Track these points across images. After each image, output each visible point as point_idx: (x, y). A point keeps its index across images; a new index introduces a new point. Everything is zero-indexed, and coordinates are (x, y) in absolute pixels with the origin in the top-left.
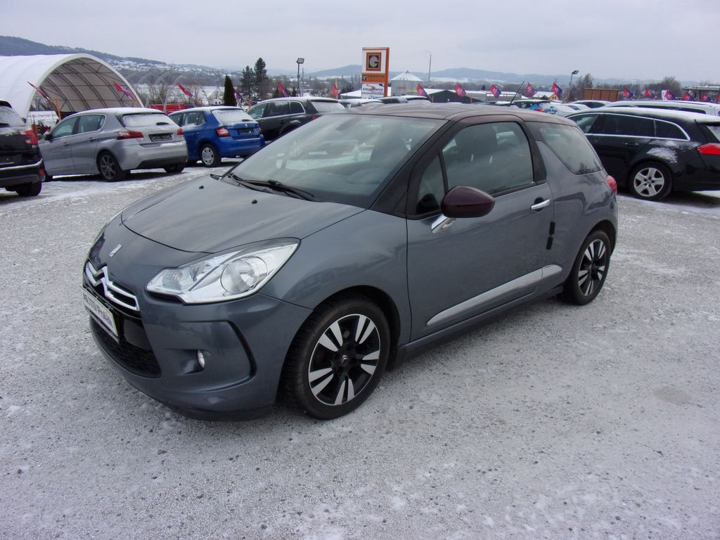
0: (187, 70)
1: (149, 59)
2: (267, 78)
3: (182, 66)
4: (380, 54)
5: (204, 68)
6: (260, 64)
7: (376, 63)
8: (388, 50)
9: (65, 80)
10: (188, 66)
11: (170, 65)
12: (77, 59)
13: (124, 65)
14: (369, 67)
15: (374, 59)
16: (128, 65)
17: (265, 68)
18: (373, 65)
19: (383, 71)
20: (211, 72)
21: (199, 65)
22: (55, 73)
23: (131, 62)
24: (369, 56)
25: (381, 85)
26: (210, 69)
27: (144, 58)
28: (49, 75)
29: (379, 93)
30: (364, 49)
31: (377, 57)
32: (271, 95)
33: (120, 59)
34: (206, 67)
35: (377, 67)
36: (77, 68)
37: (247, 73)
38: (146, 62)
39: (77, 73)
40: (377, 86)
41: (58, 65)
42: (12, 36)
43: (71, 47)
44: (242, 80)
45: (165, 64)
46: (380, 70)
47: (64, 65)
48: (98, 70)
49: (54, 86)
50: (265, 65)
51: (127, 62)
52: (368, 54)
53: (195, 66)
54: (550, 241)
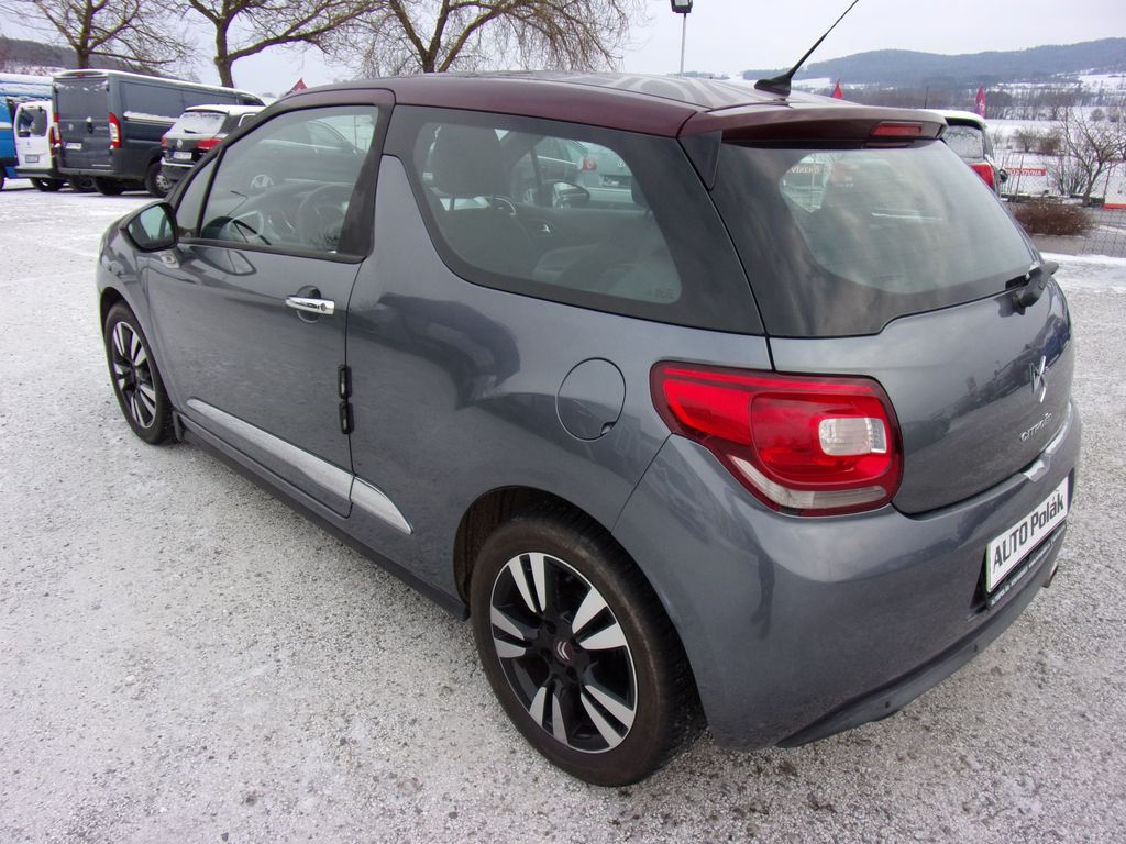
54: (347, 410)
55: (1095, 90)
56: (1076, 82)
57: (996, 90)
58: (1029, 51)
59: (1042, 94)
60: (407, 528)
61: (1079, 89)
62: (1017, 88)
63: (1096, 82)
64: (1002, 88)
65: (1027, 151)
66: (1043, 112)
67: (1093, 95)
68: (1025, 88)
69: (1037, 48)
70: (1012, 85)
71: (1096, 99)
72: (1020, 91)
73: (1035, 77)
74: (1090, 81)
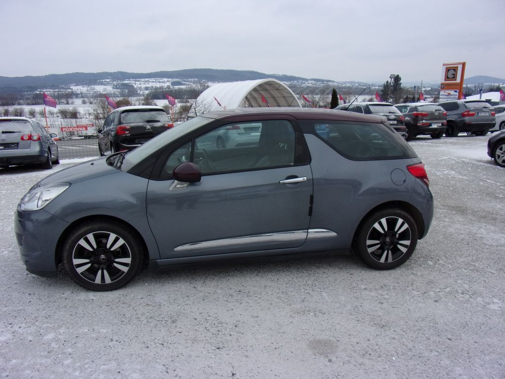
0: (348, 85)
1: (324, 79)
2: (401, 88)
3: (345, 83)
4: (457, 67)
5: (359, 84)
6: (397, 79)
7: (452, 75)
8: (464, 64)
9: (270, 94)
10: (348, 83)
11: (337, 83)
12: (267, 82)
13: (308, 83)
14: (447, 78)
15: (452, 72)
16: (311, 83)
17: (401, 82)
18: (450, 76)
19: (458, 80)
20: (364, 86)
21: (356, 81)
22: (255, 90)
23: (313, 81)
24: (448, 70)
25: (456, 91)
26: (364, 83)
27: (321, 78)
28: (251, 91)
29: (454, 98)
30: (444, 65)
31: (455, 70)
32: (402, 100)
33: (307, 80)
34: (361, 83)
35: (454, 78)
36: (267, 87)
37: (386, 86)
38: (322, 81)
39: (267, 90)
40: (452, 92)
41: (256, 85)
42: (250, 70)
43: (280, 74)
44: (382, 91)
45: (334, 81)
46: (456, 80)
47: (260, 86)
48: (278, 88)
49: (255, 98)
50: (400, 79)
51: (310, 82)
52: (447, 68)
53: (354, 82)
54: (311, 209)
55: (79, 92)
56: (70, 89)
57: (38, 93)
58: (46, 76)
59: (58, 94)
60: (334, 234)
61: (72, 92)
62: (47, 91)
63: (78, 89)
64: (41, 91)
65: (66, 118)
66: (63, 101)
67: (78, 94)
68: (50, 92)
69: (49, 75)
70: (44, 90)
71: (80, 95)
72: (49, 93)
73: (53, 87)
74: (76, 89)
